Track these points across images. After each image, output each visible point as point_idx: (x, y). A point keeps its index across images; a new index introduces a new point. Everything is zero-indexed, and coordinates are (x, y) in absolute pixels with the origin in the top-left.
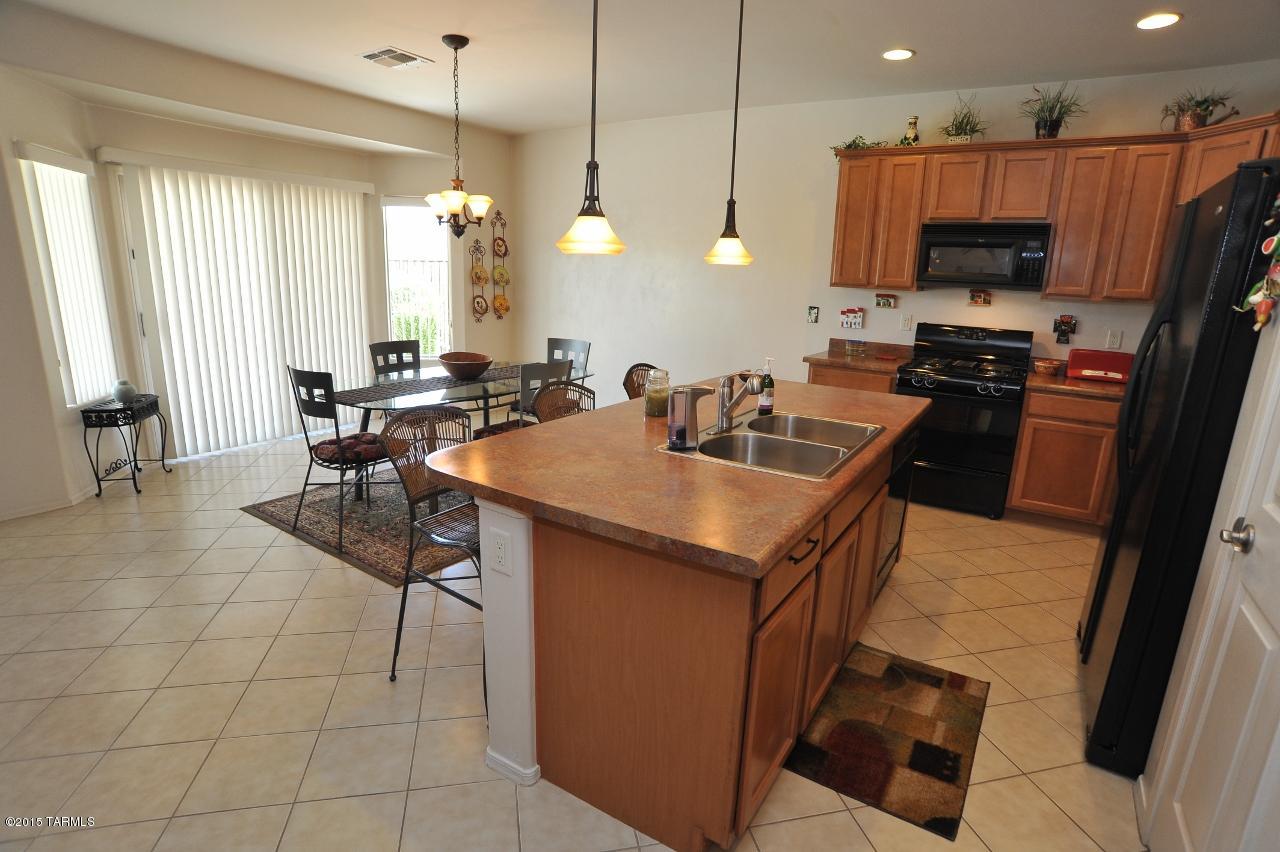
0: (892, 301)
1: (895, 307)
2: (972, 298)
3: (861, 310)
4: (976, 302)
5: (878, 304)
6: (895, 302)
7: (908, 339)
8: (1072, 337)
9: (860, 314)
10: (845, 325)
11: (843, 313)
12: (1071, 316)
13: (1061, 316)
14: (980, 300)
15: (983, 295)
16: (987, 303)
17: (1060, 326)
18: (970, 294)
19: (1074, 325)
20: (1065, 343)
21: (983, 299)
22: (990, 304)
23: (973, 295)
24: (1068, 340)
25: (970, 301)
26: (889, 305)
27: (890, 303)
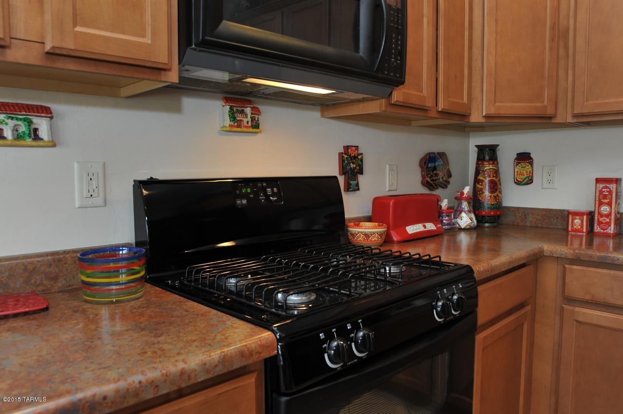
0: (42, 125)
1: (54, 142)
2: (232, 115)
6: (52, 130)
7: (118, 226)
8: (361, 180)
12: (357, 147)
13: (347, 148)
14: (245, 120)
15: (248, 110)
16: (256, 125)
17: (349, 164)
18: (228, 108)
19: (362, 160)
20: (355, 190)
21: (249, 119)
22: (258, 128)
23: (231, 108)
24: (357, 185)
25: (227, 122)
26: (35, 134)
27: (36, 130)
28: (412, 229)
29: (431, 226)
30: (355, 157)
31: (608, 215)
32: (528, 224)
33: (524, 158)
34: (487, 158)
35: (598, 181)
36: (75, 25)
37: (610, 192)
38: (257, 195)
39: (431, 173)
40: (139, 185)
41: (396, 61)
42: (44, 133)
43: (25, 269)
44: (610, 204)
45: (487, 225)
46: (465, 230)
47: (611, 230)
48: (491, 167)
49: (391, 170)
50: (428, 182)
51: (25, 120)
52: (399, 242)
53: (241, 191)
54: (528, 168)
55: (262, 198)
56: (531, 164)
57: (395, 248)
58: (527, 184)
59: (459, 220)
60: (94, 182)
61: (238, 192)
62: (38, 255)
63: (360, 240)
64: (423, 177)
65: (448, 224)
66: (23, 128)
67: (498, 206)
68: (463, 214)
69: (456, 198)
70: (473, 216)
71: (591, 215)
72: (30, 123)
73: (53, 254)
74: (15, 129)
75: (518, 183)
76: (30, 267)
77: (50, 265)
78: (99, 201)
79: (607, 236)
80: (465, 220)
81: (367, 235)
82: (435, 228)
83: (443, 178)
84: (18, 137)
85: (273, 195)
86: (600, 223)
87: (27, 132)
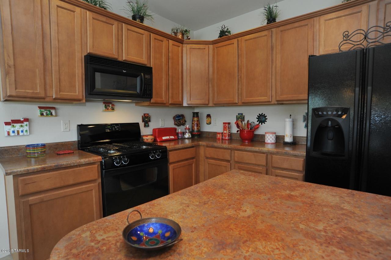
0: (53, 112)
1: (56, 116)
2: (106, 107)
3: (26, 120)
4: (108, 109)
5: (42, 114)
6: (56, 113)
7: (73, 137)
8: (150, 123)
9: (26, 123)
10: (12, 134)
11: (7, 124)
12: (148, 114)
13: (144, 114)
14: (110, 108)
15: (110, 105)
16: (113, 109)
17: (145, 119)
18: (104, 105)
19: (150, 118)
20: (148, 127)
21: (111, 108)
22: (114, 110)
23: (105, 105)
24: (148, 125)
25: (104, 109)
26: (51, 114)
27: (52, 113)
28: (164, 138)
29: (172, 137)
30: (147, 117)
31: (226, 134)
32: (210, 137)
33: (209, 116)
34: (195, 116)
35: (224, 123)
36: (60, 92)
37: (226, 127)
38: (112, 128)
39: (177, 121)
40: (79, 126)
41: (149, 92)
42: (54, 113)
43: (49, 146)
44: (226, 130)
45: (196, 137)
46: (187, 138)
47: (227, 138)
48: (196, 119)
49: (161, 120)
50: (176, 124)
51: (49, 111)
52: (160, 142)
53: (107, 127)
54: (210, 119)
55: (114, 129)
56: (211, 118)
57: (159, 144)
58: (209, 124)
59: (185, 136)
60: (67, 125)
61: (106, 127)
62: (52, 143)
63: (145, 141)
64: (175, 122)
65: (181, 137)
66: (48, 113)
67: (199, 131)
68: (187, 134)
69: (185, 129)
70: (190, 134)
71: (222, 133)
72: (50, 111)
73: (56, 143)
74: (46, 113)
75: (207, 124)
76: (50, 146)
77: (55, 145)
78: (68, 130)
79: (226, 140)
80: (187, 135)
81: (147, 139)
82: (174, 138)
83: (182, 123)
84: (47, 115)
85: (117, 128)
86: (224, 136)
87: (49, 113)
